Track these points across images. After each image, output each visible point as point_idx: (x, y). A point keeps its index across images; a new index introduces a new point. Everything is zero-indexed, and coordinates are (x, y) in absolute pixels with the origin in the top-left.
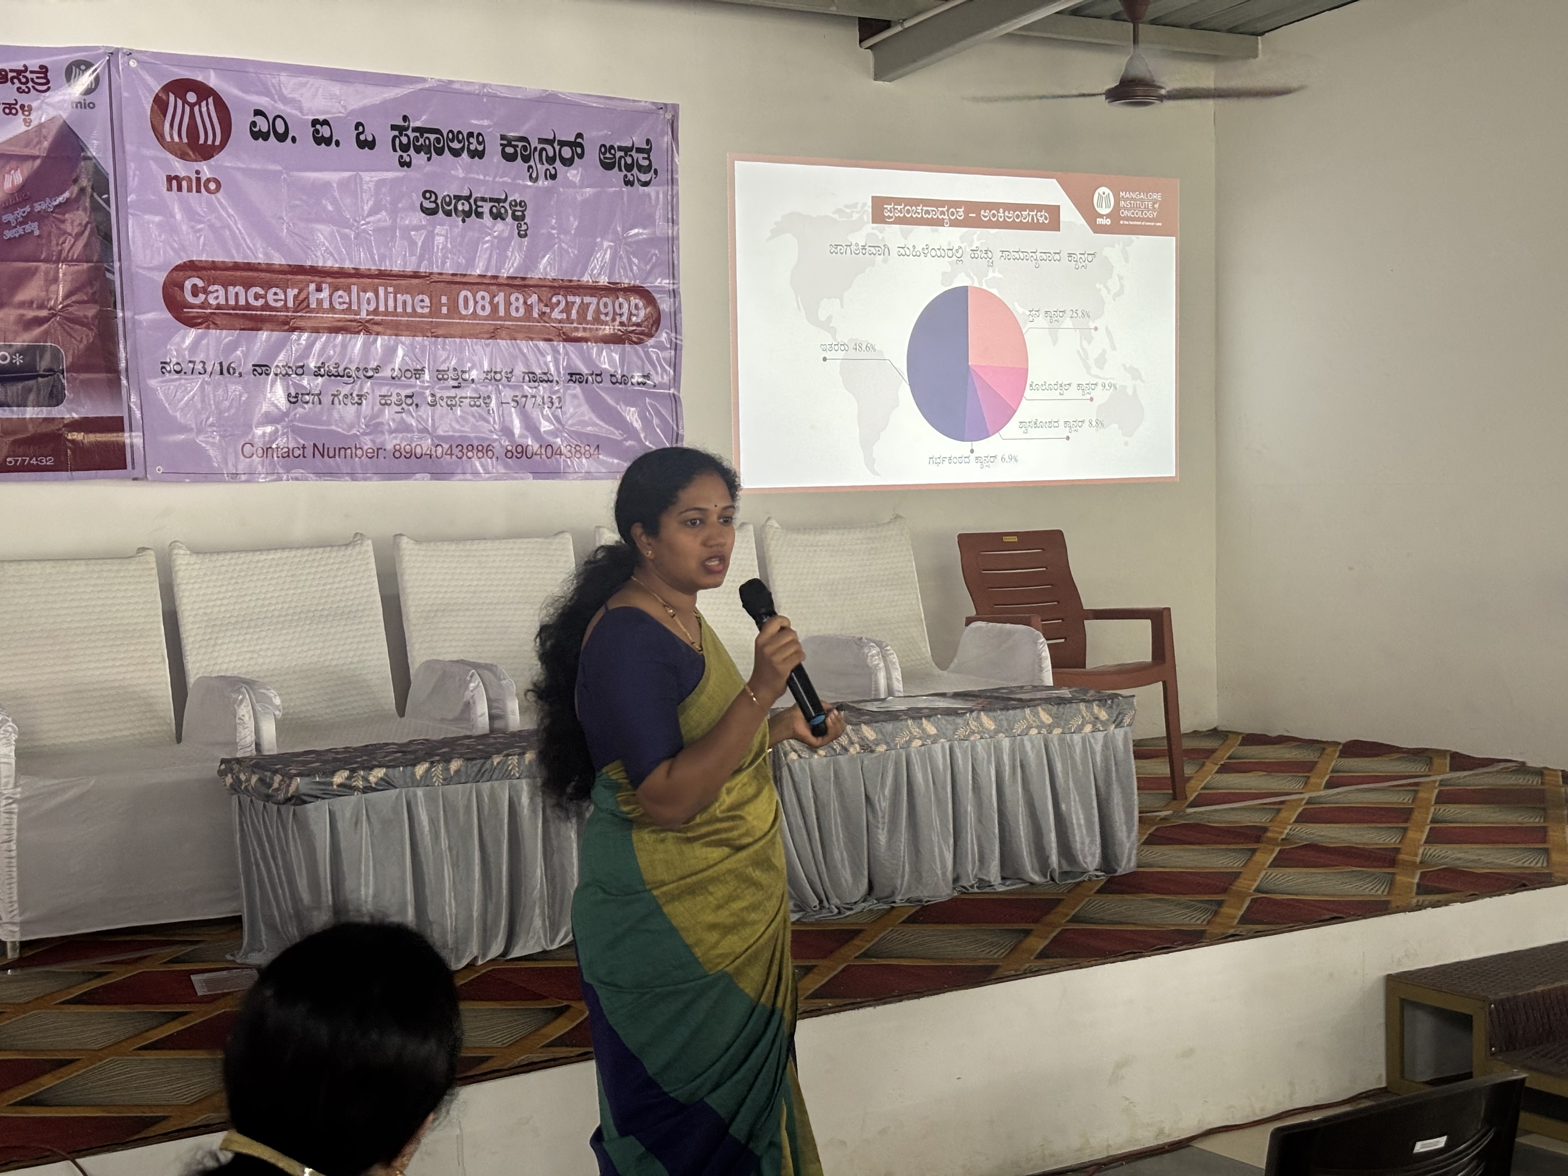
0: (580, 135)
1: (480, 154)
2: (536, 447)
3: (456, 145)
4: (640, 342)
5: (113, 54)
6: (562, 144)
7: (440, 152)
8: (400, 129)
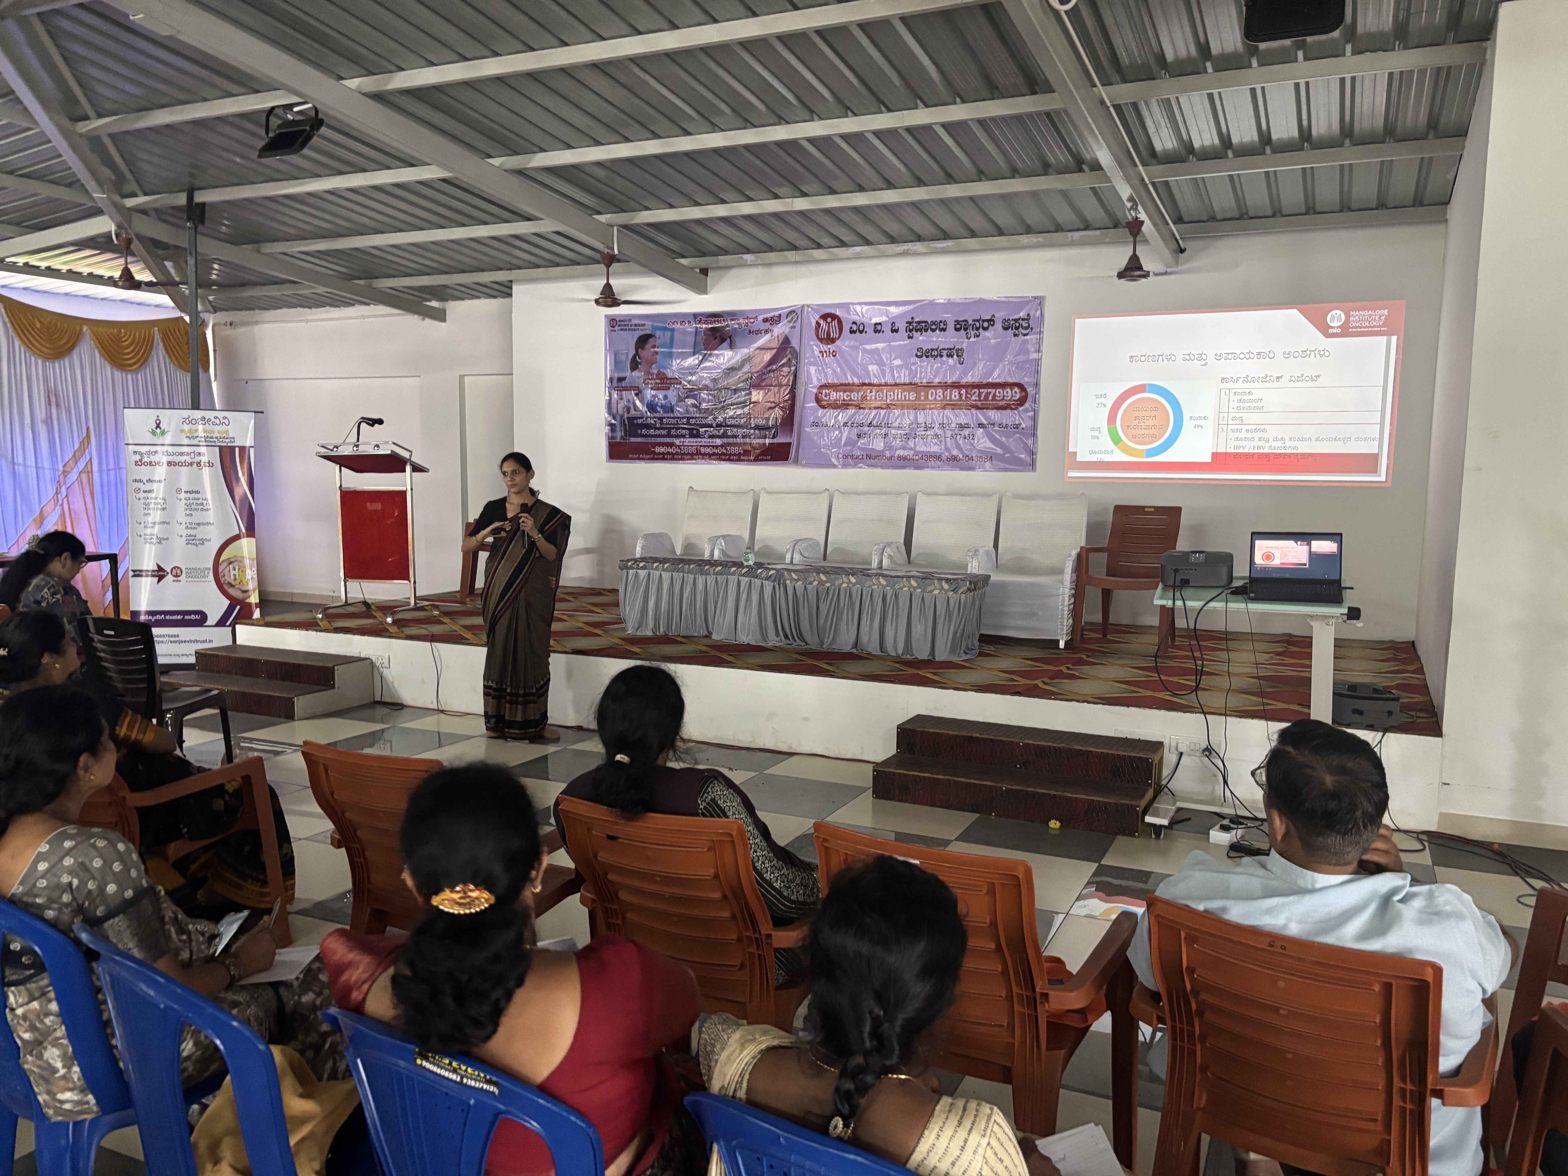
0: (993, 316)
1: (944, 330)
2: (961, 456)
3: (934, 327)
4: (1016, 409)
5: (803, 306)
6: (984, 321)
7: (926, 331)
8: (910, 323)
